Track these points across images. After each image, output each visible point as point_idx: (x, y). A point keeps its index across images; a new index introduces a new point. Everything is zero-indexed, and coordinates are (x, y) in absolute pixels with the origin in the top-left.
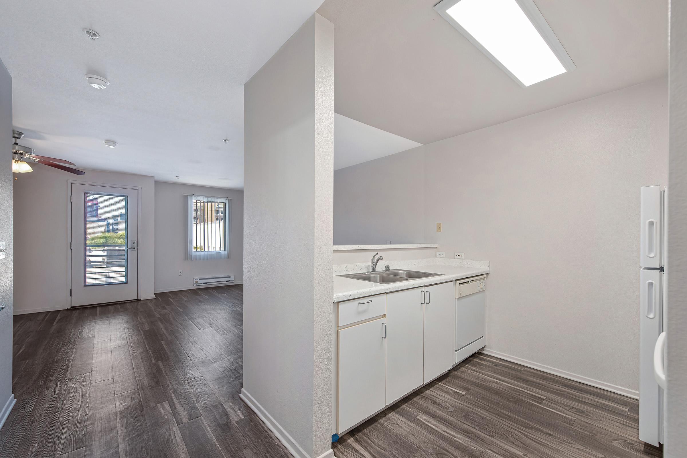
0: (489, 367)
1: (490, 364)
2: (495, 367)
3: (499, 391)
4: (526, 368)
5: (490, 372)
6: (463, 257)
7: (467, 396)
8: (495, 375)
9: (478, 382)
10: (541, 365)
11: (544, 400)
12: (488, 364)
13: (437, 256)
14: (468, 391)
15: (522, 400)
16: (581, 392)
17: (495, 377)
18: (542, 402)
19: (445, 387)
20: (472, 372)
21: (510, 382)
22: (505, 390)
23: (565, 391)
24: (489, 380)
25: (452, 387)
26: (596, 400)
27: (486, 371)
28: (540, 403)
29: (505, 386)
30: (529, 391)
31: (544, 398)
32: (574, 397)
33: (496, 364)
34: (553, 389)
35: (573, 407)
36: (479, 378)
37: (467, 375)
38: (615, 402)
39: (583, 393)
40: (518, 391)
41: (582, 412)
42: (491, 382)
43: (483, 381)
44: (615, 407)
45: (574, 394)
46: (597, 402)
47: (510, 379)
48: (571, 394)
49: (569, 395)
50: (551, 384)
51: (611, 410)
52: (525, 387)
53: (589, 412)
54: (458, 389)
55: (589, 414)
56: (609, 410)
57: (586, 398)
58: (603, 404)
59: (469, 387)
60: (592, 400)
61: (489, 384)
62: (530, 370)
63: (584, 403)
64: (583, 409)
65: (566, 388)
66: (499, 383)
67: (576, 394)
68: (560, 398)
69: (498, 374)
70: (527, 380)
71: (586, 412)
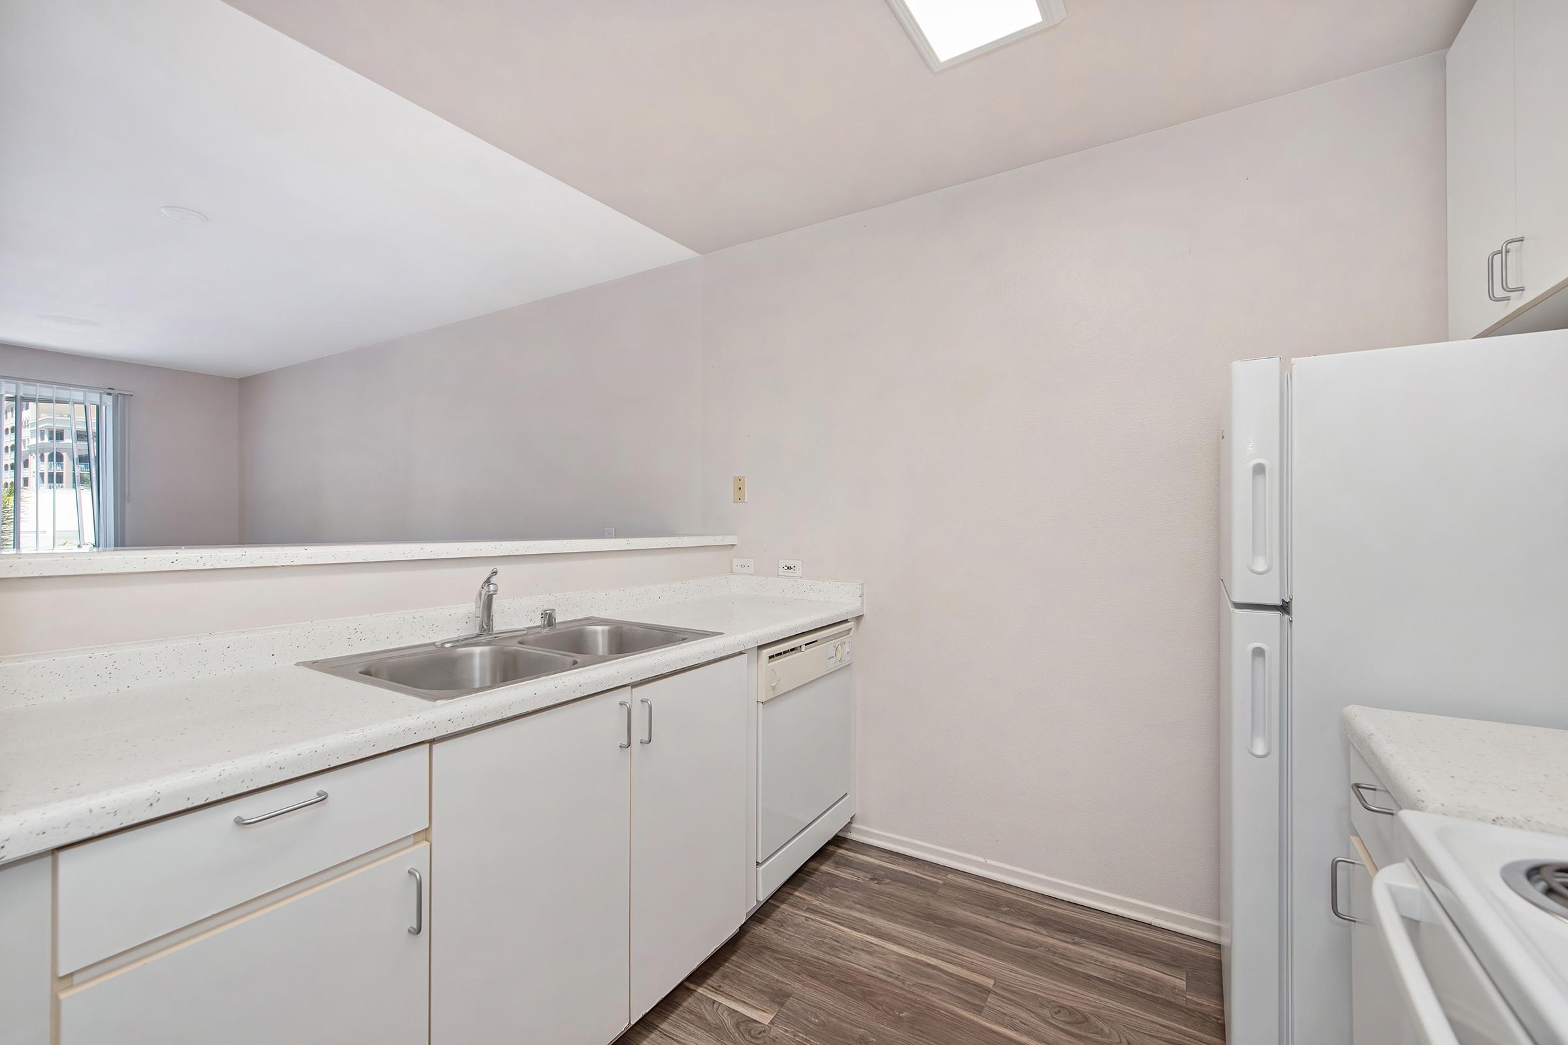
0: (856, 886)
1: (860, 877)
2: (874, 885)
3: (872, 981)
4: (950, 876)
5: (858, 906)
6: (798, 573)
7: (776, 1031)
8: (868, 918)
9: (821, 955)
10: (983, 860)
11: (988, 991)
12: (855, 879)
13: (735, 570)
14: (782, 1005)
15: (931, 1007)
16: (1077, 939)
17: (870, 924)
18: (983, 1004)
19: (714, 1002)
20: (807, 919)
21: (904, 937)
22: (889, 973)
23: (1041, 945)
24: (850, 940)
25: (736, 1000)
26: (1112, 960)
27: (847, 907)
28: (978, 1010)
29: (893, 958)
30: (949, 965)
31: (990, 983)
32: (1062, 962)
33: (877, 875)
34: (1011, 941)
35: (1059, 1007)
36: (825, 938)
37: (791, 935)
38: (1155, 960)
39: (1082, 940)
40: (925, 972)
41: (1083, 1022)
42: (854, 948)
43: (832, 948)
44: (1155, 978)
45: (1061, 951)
46: (1115, 968)
47: (906, 925)
48: (1055, 953)
49: (1050, 956)
50: (1009, 921)
51: (1148, 993)
52: (944, 951)
53: (1098, 1017)
54: (752, 1002)
55: (1100, 1024)
56: (1145, 996)
57: (1091, 957)
58: (1128, 973)
59: (788, 986)
60: (1101, 962)
61: (849, 958)
62: (958, 880)
63: (1087, 980)
64: (1086, 1009)
65: (1043, 932)
66: (876, 948)
67: (1065, 949)
68: (1028, 976)
69: (877, 913)
70: (949, 921)
71: (1093, 1018)
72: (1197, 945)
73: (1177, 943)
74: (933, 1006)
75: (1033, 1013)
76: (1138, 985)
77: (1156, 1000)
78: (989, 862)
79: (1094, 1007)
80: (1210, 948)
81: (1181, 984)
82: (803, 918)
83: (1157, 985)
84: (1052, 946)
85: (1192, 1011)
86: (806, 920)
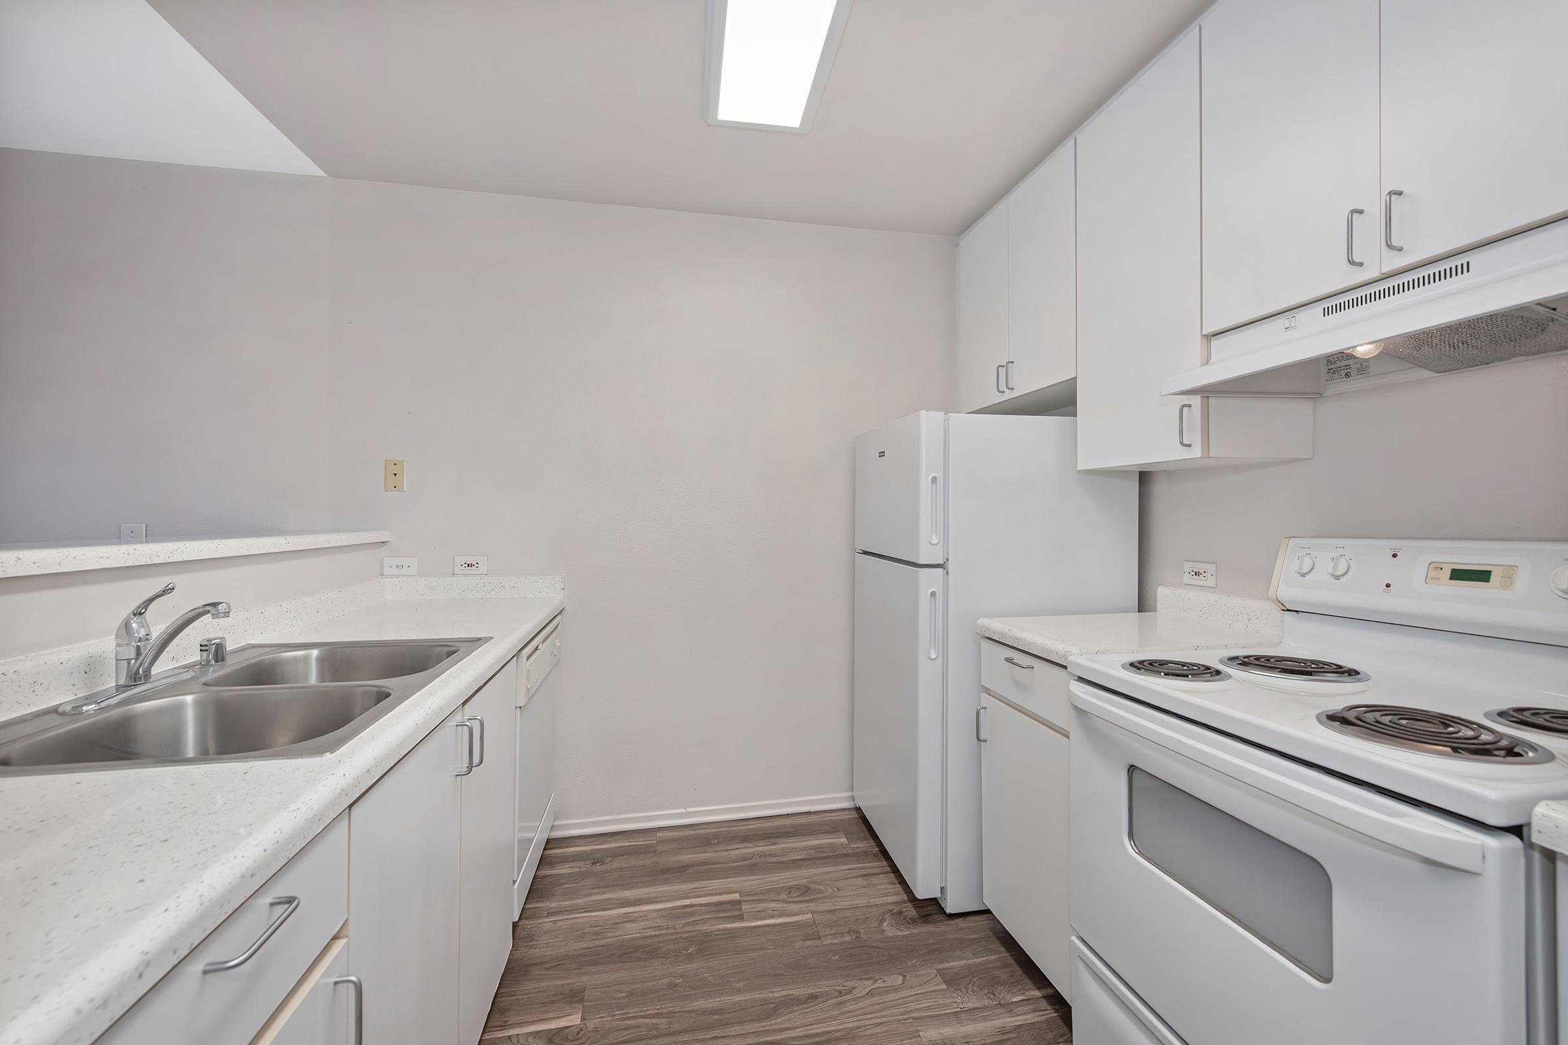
0: (583, 875)
1: (581, 866)
2: (598, 867)
3: (649, 941)
4: (659, 834)
5: (596, 890)
6: (483, 569)
7: (591, 1024)
8: (613, 895)
9: (591, 944)
10: (684, 811)
11: (739, 902)
12: (578, 870)
13: (387, 570)
14: (582, 1000)
15: (707, 934)
16: (774, 841)
17: (617, 899)
18: (741, 913)
19: (509, 1037)
20: (554, 922)
21: (651, 896)
22: (659, 928)
23: (754, 854)
24: (608, 920)
25: (532, 1023)
26: (801, 844)
27: (586, 895)
28: (741, 918)
29: (654, 915)
30: (701, 899)
31: (736, 896)
32: (774, 860)
33: (596, 859)
34: (733, 861)
35: (789, 888)
36: (584, 929)
37: (549, 943)
38: (823, 833)
39: (776, 840)
40: (685, 913)
41: (807, 891)
42: (616, 924)
43: (596, 933)
44: (830, 844)
45: (769, 853)
46: (806, 848)
47: (649, 886)
48: (766, 856)
49: (763, 859)
50: (723, 849)
51: (831, 854)
52: (691, 891)
53: (814, 883)
54: (550, 1015)
55: (817, 886)
56: (830, 857)
57: (788, 848)
58: (814, 848)
59: (578, 984)
60: (796, 848)
61: (617, 934)
62: (667, 834)
63: (795, 864)
64: (804, 882)
65: (750, 845)
66: (636, 915)
67: (770, 850)
68: (758, 879)
69: (617, 888)
70: (680, 868)
71: (812, 885)
72: (838, 813)
73: (829, 817)
74: (707, 932)
75: (776, 901)
76: (823, 852)
77: (837, 857)
78: (689, 810)
79: (808, 878)
80: (847, 813)
81: (844, 840)
82: (550, 924)
83: (833, 847)
84: (762, 852)
85: (857, 853)
86: (554, 924)
